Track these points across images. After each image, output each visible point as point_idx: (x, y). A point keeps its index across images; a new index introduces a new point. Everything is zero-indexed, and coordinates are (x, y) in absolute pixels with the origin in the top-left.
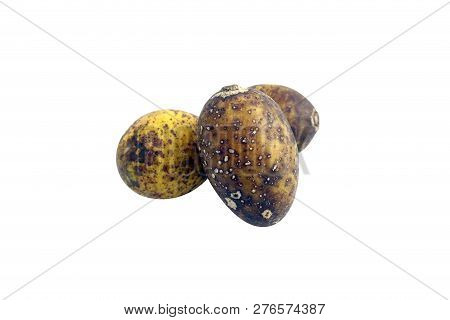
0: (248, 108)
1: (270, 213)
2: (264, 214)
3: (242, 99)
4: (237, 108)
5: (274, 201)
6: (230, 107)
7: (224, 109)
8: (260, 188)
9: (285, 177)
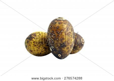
0: (63, 24)
1: (60, 56)
2: (59, 55)
3: (62, 21)
4: (59, 23)
5: (62, 52)
6: (58, 23)
7: (56, 23)
8: (59, 47)
9: (67, 47)
